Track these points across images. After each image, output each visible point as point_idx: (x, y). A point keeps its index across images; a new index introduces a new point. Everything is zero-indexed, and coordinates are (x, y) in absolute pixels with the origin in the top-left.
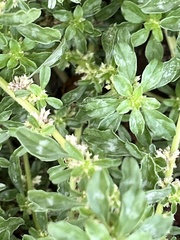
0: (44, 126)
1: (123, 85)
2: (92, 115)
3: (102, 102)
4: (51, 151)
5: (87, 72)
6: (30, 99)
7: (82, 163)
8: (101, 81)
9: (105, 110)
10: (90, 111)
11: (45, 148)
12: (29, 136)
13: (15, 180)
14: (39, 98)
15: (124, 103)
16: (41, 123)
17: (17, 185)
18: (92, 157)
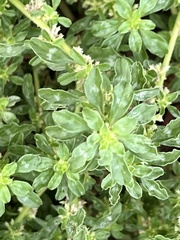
0: (55, 40)
1: (124, 9)
2: (97, 35)
3: (106, 24)
4: (59, 58)
5: (93, 4)
6: (44, 19)
7: (85, 67)
8: (104, 11)
9: (108, 31)
10: (95, 32)
11: (54, 55)
12: (40, 45)
13: (28, 97)
14: (51, 18)
16: (52, 37)
17: (30, 102)
18: (94, 63)
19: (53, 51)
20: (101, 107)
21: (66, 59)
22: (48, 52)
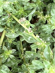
0: (30, 33)
1: (53, 21)
2: (43, 30)
3: (46, 26)
4: (32, 40)
5: (41, 17)
6: (25, 24)
8: (45, 20)
9: (47, 28)
10: (43, 29)
11: (31, 39)
12: (26, 35)
13: (18, 49)
14: (28, 24)
15: (53, 26)
17: (19, 50)
18: (44, 42)
19: (30, 37)
20: (49, 59)
21: (35, 40)
22: (28, 38)
